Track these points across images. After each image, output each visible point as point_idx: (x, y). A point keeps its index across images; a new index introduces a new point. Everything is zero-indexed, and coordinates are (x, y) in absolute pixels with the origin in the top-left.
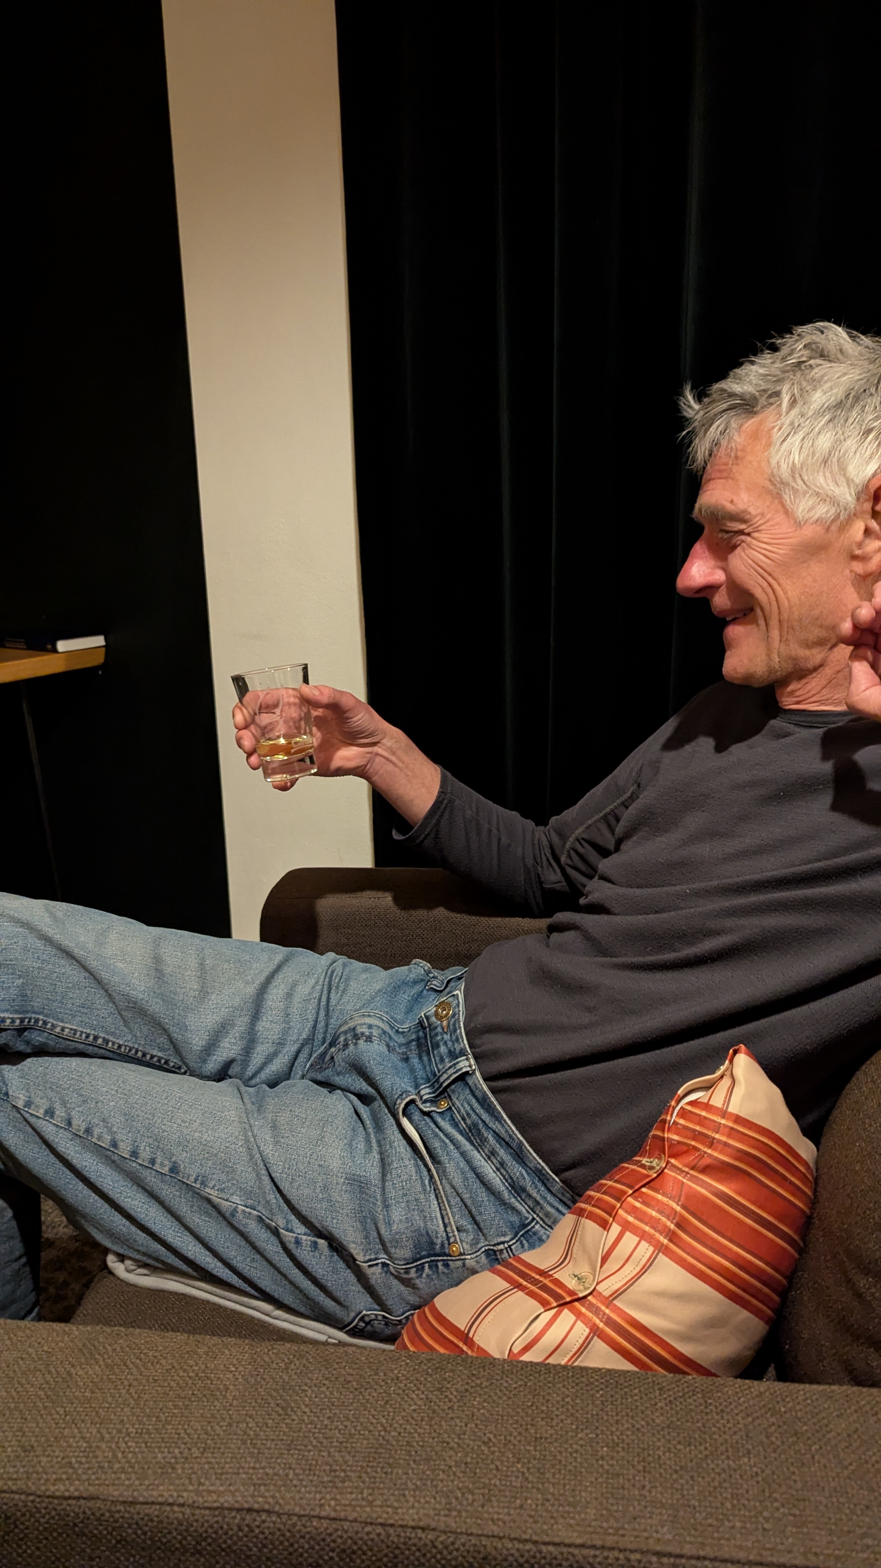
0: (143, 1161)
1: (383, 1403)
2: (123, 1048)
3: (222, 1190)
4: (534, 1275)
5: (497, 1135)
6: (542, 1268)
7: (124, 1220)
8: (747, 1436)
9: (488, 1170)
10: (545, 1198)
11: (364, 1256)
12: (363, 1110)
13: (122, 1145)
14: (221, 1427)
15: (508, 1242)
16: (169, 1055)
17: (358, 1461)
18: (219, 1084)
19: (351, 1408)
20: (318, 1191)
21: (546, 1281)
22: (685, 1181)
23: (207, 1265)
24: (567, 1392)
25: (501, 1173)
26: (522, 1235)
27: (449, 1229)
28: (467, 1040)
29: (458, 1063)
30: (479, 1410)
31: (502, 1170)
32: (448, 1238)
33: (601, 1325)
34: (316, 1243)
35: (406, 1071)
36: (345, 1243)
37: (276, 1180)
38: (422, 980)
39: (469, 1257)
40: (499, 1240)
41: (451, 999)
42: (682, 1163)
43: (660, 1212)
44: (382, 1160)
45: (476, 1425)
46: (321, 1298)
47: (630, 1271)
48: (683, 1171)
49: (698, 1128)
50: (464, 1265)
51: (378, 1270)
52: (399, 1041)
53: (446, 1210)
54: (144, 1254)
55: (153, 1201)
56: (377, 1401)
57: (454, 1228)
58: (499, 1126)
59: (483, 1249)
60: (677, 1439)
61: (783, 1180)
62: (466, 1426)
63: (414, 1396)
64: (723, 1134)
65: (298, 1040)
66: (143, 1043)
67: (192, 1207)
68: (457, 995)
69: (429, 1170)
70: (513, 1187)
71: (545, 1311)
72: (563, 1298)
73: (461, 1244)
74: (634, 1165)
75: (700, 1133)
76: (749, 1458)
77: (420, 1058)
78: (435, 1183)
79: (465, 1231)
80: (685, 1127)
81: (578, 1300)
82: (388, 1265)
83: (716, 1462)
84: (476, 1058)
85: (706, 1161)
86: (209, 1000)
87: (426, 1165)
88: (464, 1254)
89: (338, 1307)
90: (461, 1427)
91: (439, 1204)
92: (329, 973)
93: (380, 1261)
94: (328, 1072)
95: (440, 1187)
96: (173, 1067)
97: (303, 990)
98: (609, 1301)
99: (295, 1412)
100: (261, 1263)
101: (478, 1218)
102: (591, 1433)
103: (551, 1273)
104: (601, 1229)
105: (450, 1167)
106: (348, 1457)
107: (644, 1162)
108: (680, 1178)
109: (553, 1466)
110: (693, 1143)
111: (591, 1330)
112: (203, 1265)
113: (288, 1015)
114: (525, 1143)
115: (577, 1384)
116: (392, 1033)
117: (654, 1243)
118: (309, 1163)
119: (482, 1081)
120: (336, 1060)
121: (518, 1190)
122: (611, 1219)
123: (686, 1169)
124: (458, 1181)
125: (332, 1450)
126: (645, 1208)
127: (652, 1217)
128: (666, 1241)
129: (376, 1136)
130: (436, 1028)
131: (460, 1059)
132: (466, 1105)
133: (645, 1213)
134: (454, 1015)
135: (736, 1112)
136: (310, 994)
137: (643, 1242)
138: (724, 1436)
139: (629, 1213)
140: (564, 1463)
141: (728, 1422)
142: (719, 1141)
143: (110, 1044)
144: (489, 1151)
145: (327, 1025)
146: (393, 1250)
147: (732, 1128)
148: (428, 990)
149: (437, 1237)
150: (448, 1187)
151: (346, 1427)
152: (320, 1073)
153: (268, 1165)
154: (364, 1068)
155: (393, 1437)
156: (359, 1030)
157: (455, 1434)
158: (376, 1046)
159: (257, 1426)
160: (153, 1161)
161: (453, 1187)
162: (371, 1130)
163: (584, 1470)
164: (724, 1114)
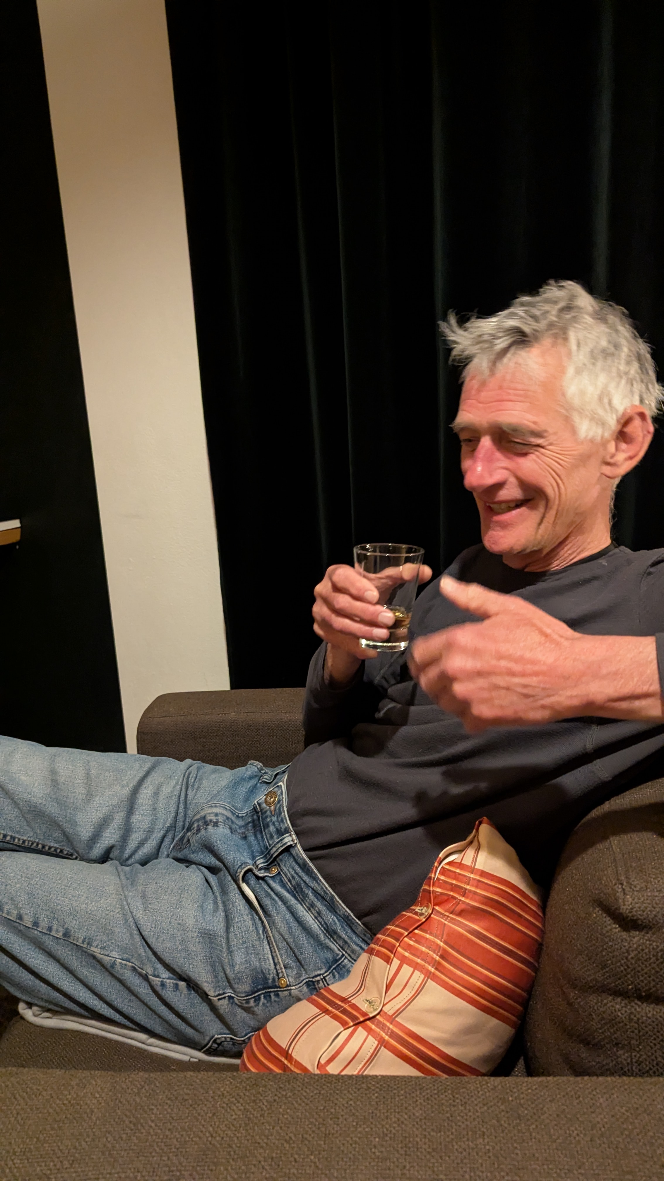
0: (43, 929)
1: (211, 1115)
2: (27, 842)
3: (103, 948)
4: (337, 1002)
5: (315, 892)
6: (344, 996)
7: (30, 975)
8: (483, 1122)
9: (309, 918)
10: (351, 938)
11: (215, 992)
12: (212, 878)
13: (25, 918)
14: (86, 1142)
15: (323, 974)
16: (63, 845)
17: (190, 1162)
18: (103, 865)
19: (187, 1120)
20: (178, 943)
21: (346, 1006)
22: (446, 922)
23: (95, 1007)
24: (351, 1097)
25: (318, 921)
26: (335, 969)
27: (278, 967)
28: (290, 820)
29: (284, 839)
30: (283, 1115)
31: (319, 918)
32: (278, 974)
33: (387, 1038)
34: (177, 985)
35: (246, 847)
36: (199, 983)
37: (145, 937)
38: (256, 776)
39: (294, 988)
40: (316, 973)
41: (276, 789)
42: (443, 909)
43: (428, 948)
44: (227, 916)
45: (281, 1128)
46: (183, 1026)
47: (407, 994)
48: (445, 915)
49: (454, 882)
50: (290, 994)
51: (225, 1002)
52: (239, 824)
53: (275, 952)
54: (46, 1001)
55: (51, 960)
56: (206, 1114)
57: (282, 966)
58: (316, 885)
59: (305, 981)
60: (431, 1127)
61: (519, 918)
62: (273, 1129)
63: (235, 1108)
64: (472, 886)
65: (163, 828)
66: (42, 838)
67: (81, 962)
68: (281, 786)
69: (262, 922)
70: (327, 931)
71: (345, 1030)
72: (357, 1018)
73: (288, 979)
74: (410, 912)
75: (456, 885)
76: (484, 1139)
77: (256, 836)
78: (267, 932)
79: (290, 967)
80: (445, 882)
81: (370, 1019)
82: (233, 998)
83: (459, 1143)
84: (297, 834)
85: (461, 907)
86: (94, 801)
87: (260, 919)
88: (290, 986)
89: (197, 1033)
90: (269, 1130)
91: (270, 948)
92: (186, 775)
93: (227, 995)
94: (186, 851)
95: (271, 935)
96: (67, 854)
97: (166, 790)
98: (392, 1019)
99: (143, 1126)
100: (136, 1003)
101: (300, 957)
102: (367, 1127)
103: (350, 999)
104: (385, 963)
105: (278, 920)
106: (182, 1159)
107: (417, 910)
108: (443, 921)
109: (338, 1155)
110: (451, 893)
111: (379, 1042)
112: (91, 1007)
113: (155, 809)
114: (336, 897)
115: (359, 1090)
116: (233, 818)
117: (424, 972)
118: (170, 922)
119: (302, 852)
120: (191, 841)
121: (331, 933)
122: (393, 956)
123: (447, 914)
124: (284, 929)
125: (171, 1154)
126: (417, 945)
127: (422, 952)
128: (433, 970)
129: (221, 898)
130: (266, 812)
131: (285, 836)
132: (291, 870)
133: (417, 949)
134: (279, 801)
135: (481, 868)
136: (172, 792)
137: (416, 971)
138: (466, 1123)
139: (405, 950)
140: (346, 1152)
141: (470, 1111)
142: (470, 891)
143: (16, 840)
144: (309, 904)
145: (185, 815)
146: (236, 986)
147: (479, 881)
148: (261, 783)
149: (269, 974)
150: (276, 934)
151: (182, 1135)
152: (180, 852)
153: (139, 926)
154: (212, 847)
155: (218, 1141)
156: (208, 818)
157: (265, 1136)
158: (222, 830)
159: (115, 1140)
160: (50, 929)
161: (281, 935)
162: (217, 894)
163: (360, 1157)
164: (472, 870)
